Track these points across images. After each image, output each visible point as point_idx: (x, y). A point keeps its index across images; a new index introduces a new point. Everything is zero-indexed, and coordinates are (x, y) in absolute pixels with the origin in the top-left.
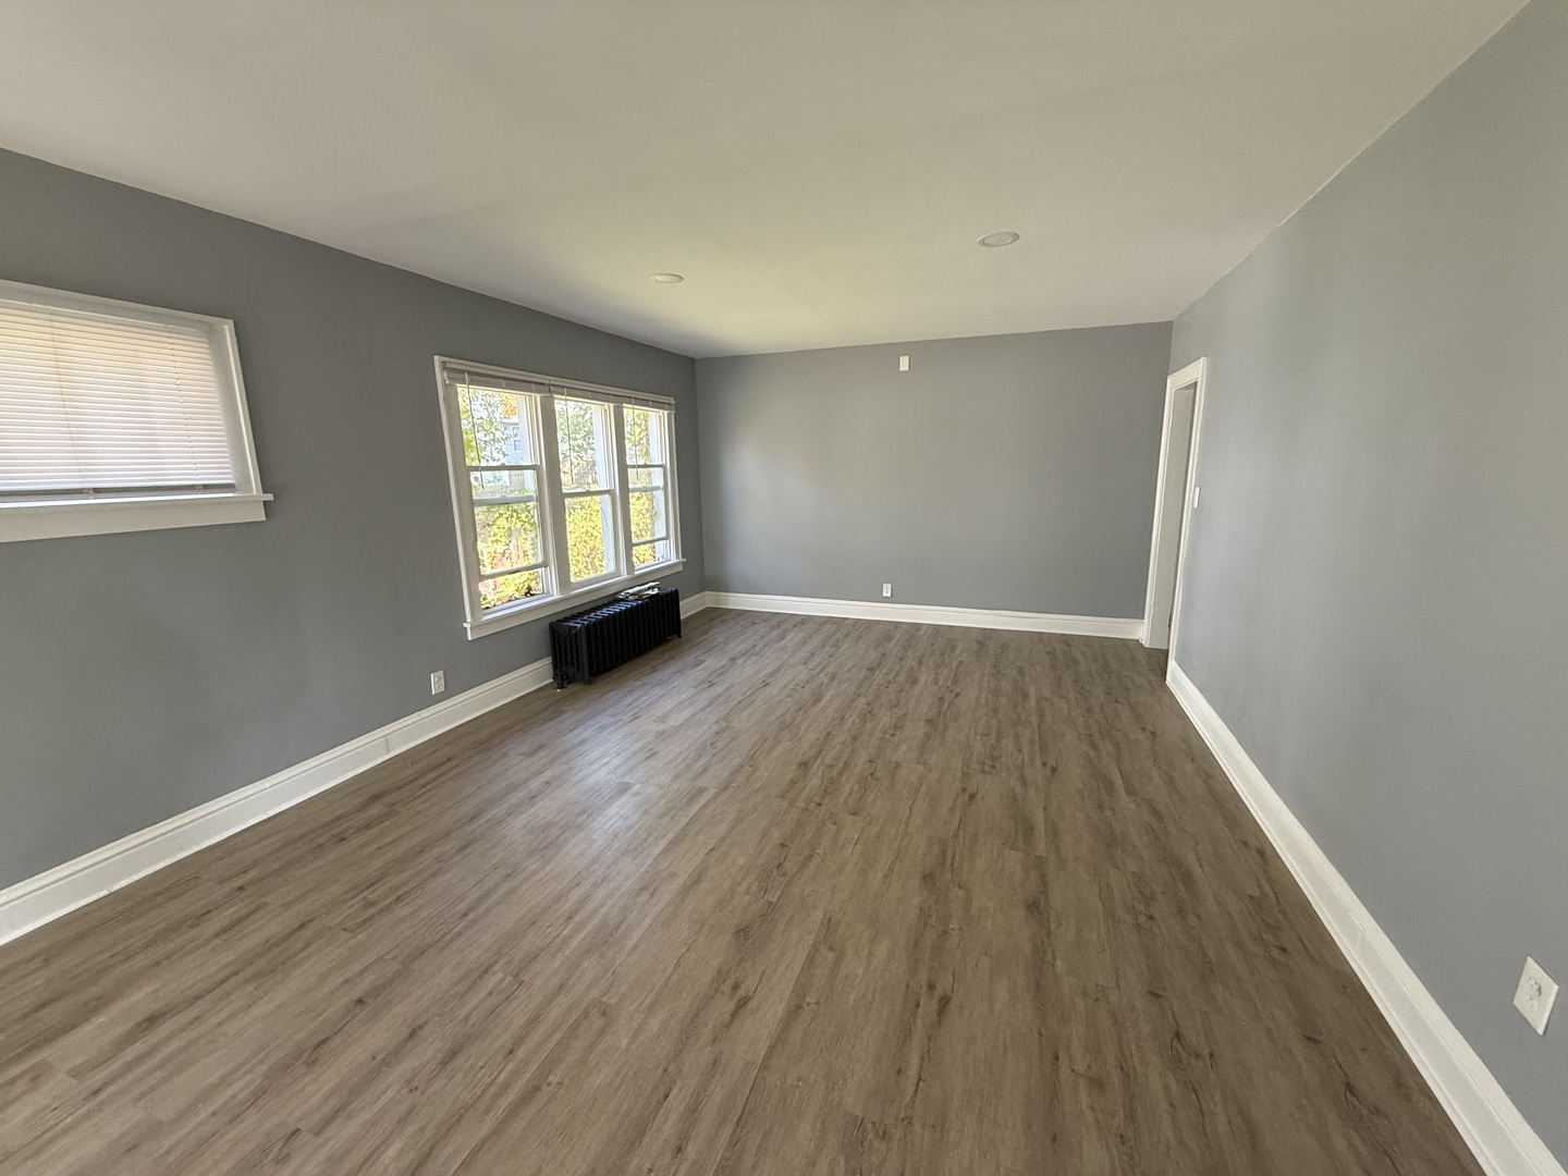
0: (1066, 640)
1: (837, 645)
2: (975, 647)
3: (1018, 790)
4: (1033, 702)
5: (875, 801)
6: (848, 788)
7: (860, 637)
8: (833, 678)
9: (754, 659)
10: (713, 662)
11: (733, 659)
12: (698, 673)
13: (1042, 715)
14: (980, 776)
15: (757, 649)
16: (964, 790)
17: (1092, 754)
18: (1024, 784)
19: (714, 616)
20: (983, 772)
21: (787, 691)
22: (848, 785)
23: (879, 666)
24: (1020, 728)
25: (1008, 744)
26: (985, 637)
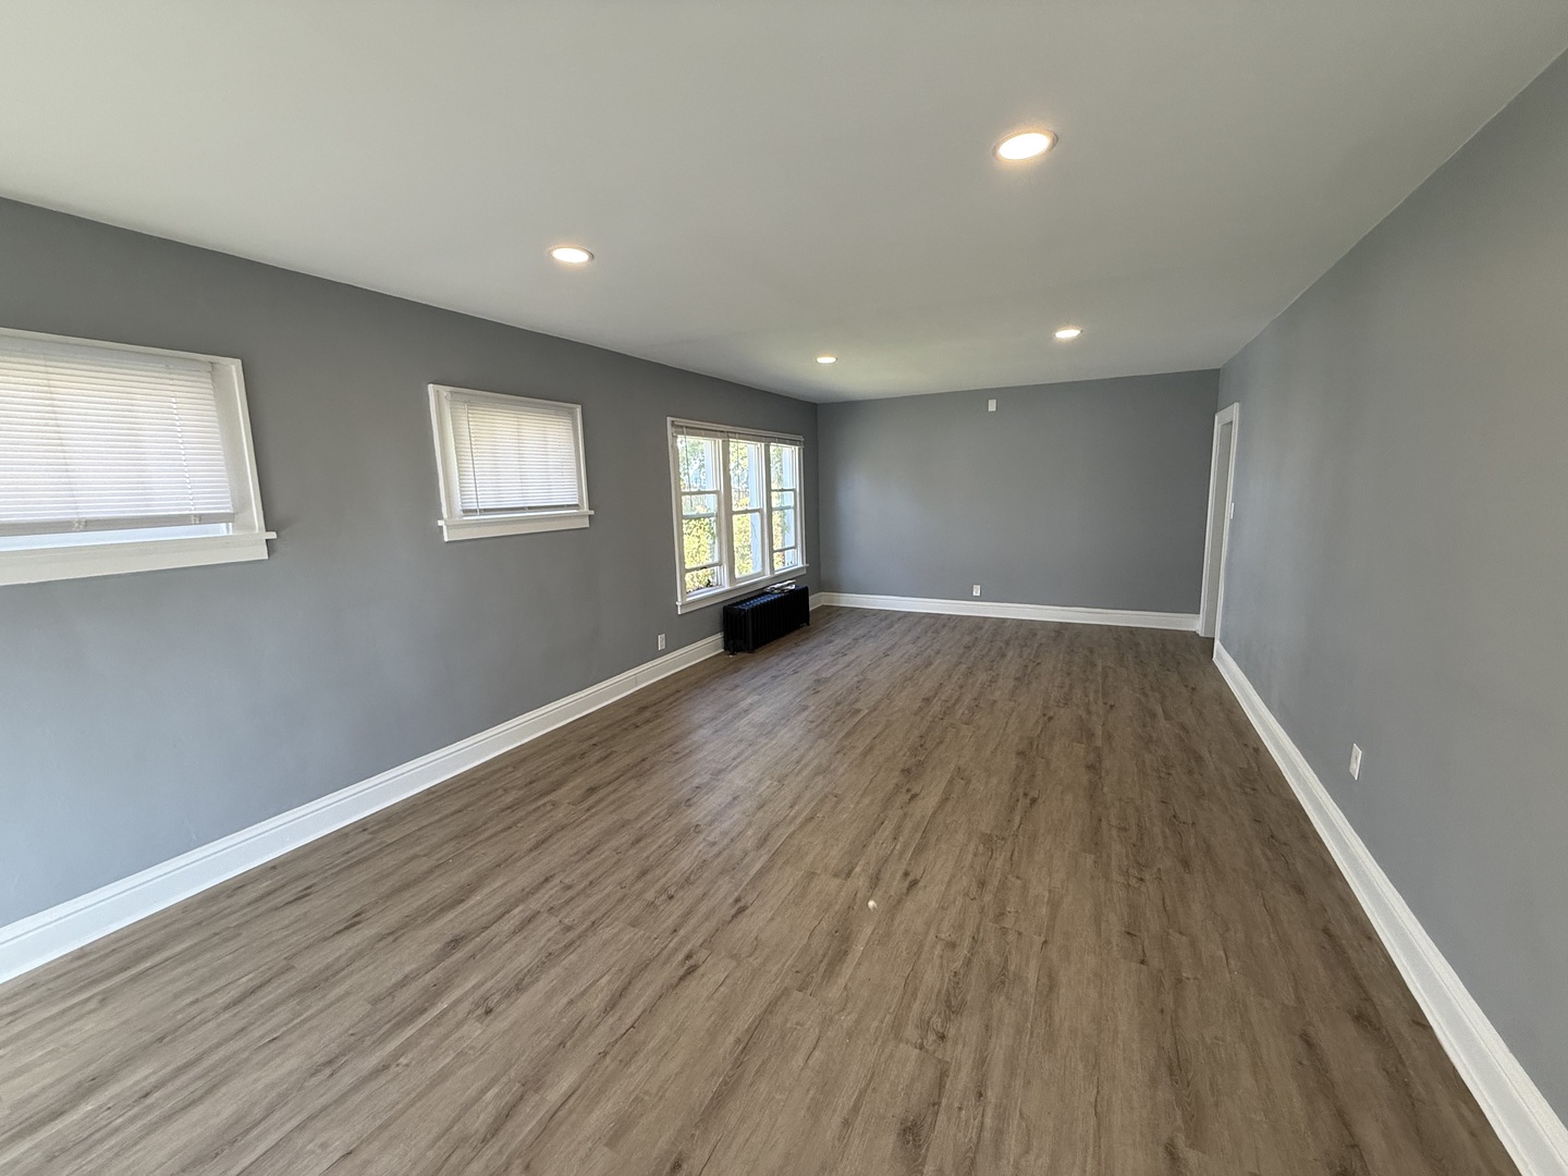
0: (1132, 631)
1: (937, 632)
2: (1053, 634)
3: (1084, 715)
4: (1100, 669)
5: (980, 719)
6: (961, 712)
7: (955, 627)
8: (938, 653)
9: (872, 640)
10: (840, 642)
11: (856, 639)
12: (831, 648)
13: (1105, 676)
14: (1056, 709)
15: (873, 634)
16: (1044, 715)
17: (1143, 699)
18: (1089, 713)
19: (832, 612)
20: (1058, 706)
21: (903, 660)
22: (960, 711)
23: (974, 645)
24: (1087, 684)
25: (1078, 692)
26: (1060, 629)
